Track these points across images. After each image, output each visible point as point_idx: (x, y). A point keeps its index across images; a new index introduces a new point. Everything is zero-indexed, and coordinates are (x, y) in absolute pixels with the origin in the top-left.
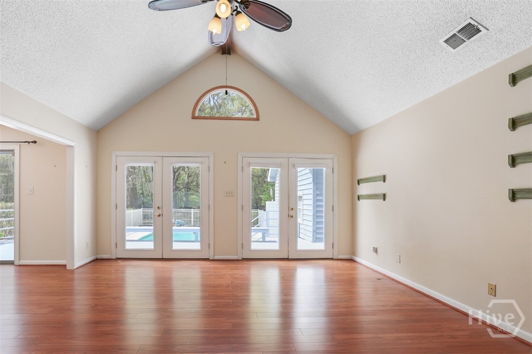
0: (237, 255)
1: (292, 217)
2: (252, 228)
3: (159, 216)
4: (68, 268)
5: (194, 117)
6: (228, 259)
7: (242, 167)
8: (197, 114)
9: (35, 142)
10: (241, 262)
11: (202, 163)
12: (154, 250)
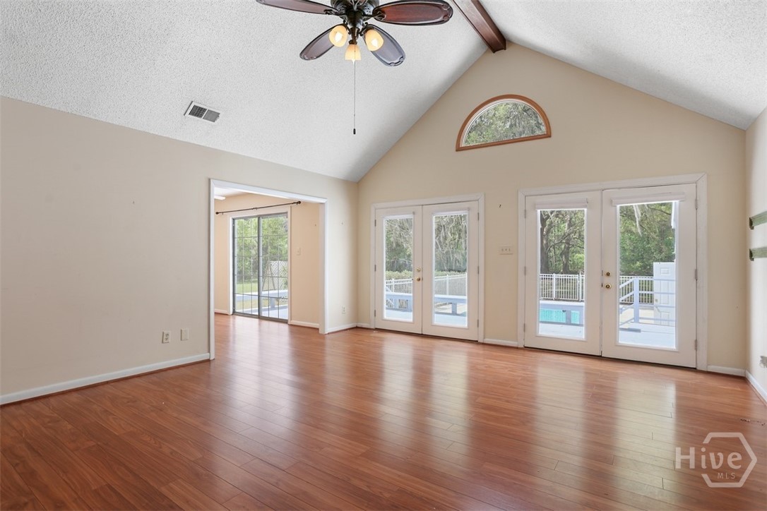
0: (517, 340)
1: (608, 287)
2: (541, 302)
3: (419, 280)
4: (320, 332)
5: (459, 149)
6: (507, 345)
7: (525, 211)
8: (463, 144)
9: (300, 202)
10: (522, 352)
11: (469, 209)
12: (413, 323)
